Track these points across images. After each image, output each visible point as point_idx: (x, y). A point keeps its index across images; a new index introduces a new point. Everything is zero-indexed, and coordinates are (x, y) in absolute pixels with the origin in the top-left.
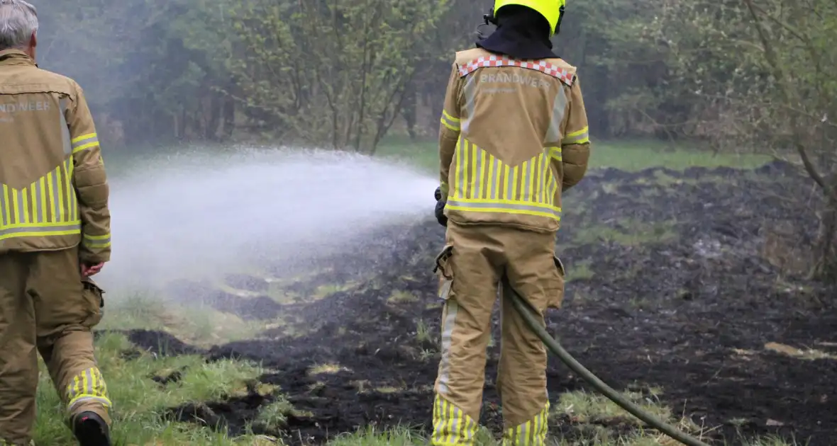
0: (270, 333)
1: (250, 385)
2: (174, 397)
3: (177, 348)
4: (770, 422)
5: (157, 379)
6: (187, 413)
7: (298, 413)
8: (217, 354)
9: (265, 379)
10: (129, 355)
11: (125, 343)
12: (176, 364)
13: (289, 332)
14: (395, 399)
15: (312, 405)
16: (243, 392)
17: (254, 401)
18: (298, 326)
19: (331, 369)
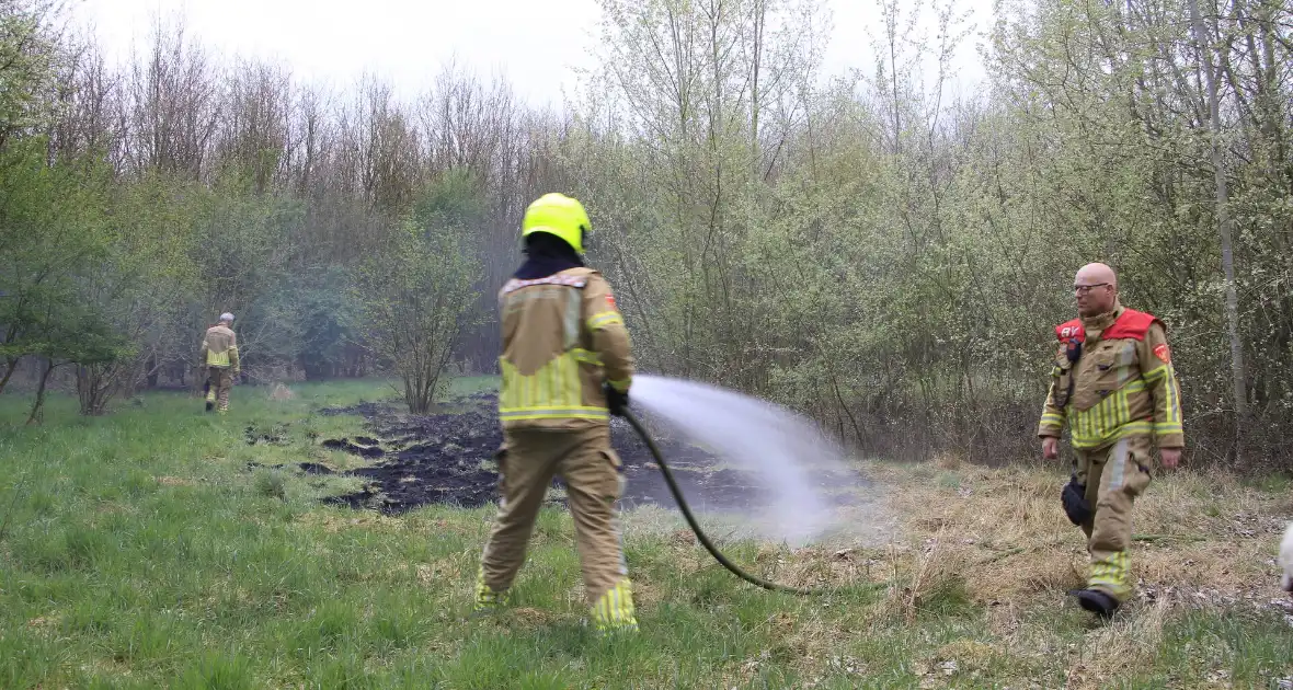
0: (379, 465)
1: (365, 488)
2: (321, 494)
3: (325, 471)
4: (646, 498)
5: (314, 486)
6: (328, 500)
7: (392, 501)
8: (348, 473)
9: (373, 485)
10: (299, 475)
11: (299, 470)
12: (325, 478)
13: (389, 463)
14: (445, 494)
15: (399, 496)
16: (362, 491)
17: (367, 495)
18: (393, 461)
19: (411, 479)
